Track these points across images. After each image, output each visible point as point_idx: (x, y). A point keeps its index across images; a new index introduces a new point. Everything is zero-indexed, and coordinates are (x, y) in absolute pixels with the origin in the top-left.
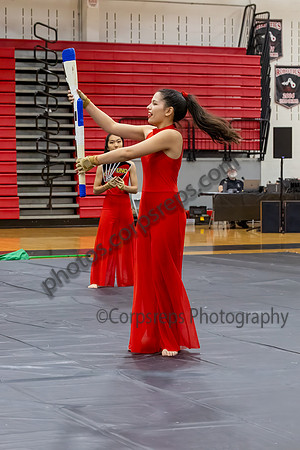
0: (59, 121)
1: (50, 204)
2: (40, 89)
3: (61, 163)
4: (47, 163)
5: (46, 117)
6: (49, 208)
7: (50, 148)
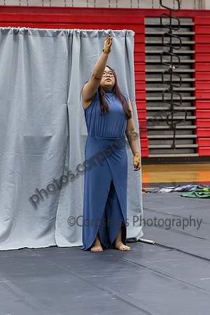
0: (181, 76)
1: (174, 145)
2: (166, 49)
3: (183, 111)
4: (171, 110)
5: (170, 72)
6: (173, 148)
7: (174, 98)
